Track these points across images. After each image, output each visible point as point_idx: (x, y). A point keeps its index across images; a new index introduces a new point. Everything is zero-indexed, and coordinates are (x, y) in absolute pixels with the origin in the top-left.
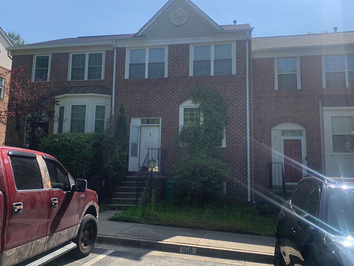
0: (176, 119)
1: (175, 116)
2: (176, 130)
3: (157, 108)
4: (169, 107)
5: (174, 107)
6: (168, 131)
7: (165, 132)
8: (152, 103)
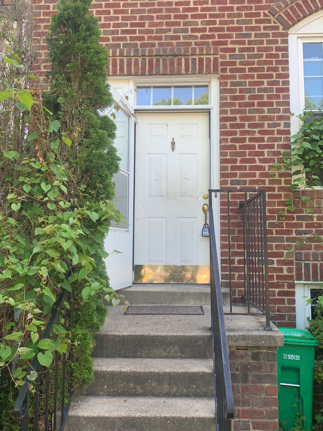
0: (278, 83)
1: (275, 69)
2: (279, 125)
3: (199, 40)
4: (249, 36)
5: (267, 35)
6: (247, 128)
7: (235, 133)
8: (178, 24)
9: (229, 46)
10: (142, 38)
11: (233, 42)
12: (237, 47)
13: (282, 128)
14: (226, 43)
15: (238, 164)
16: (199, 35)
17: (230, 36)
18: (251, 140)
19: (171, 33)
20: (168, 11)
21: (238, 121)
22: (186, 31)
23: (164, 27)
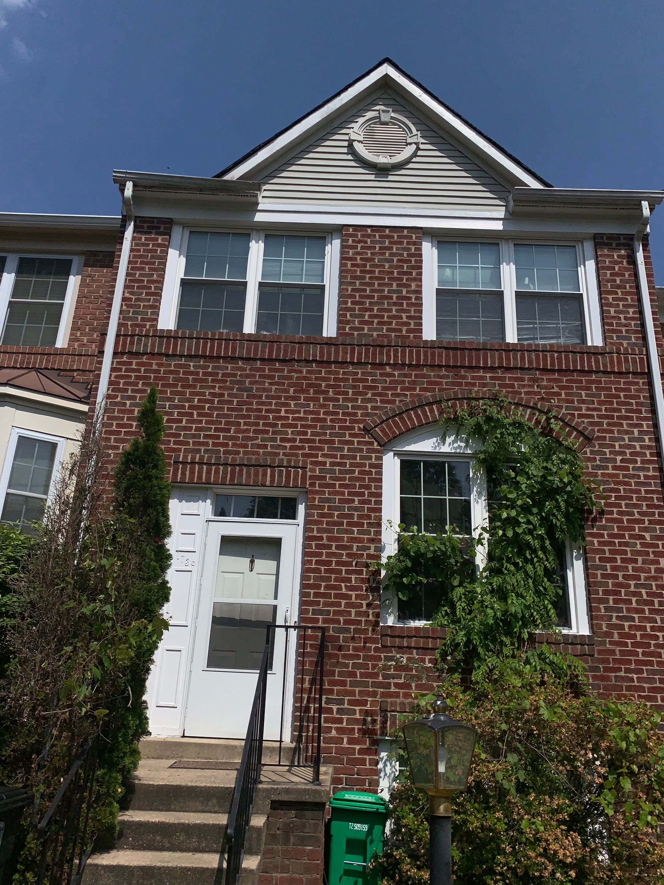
9: (320, 459)
10: (227, 445)
11: (323, 455)
12: (328, 461)
13: (372, 552)
14: (316, 456)
15: (322, 590)
16: (288, 445)
17: (322, 449)
18: (338, 563)
19: (259, 442)
20: (257, 417)
21: (325, 541)
22: (274, 440)
23: (251, 435)
